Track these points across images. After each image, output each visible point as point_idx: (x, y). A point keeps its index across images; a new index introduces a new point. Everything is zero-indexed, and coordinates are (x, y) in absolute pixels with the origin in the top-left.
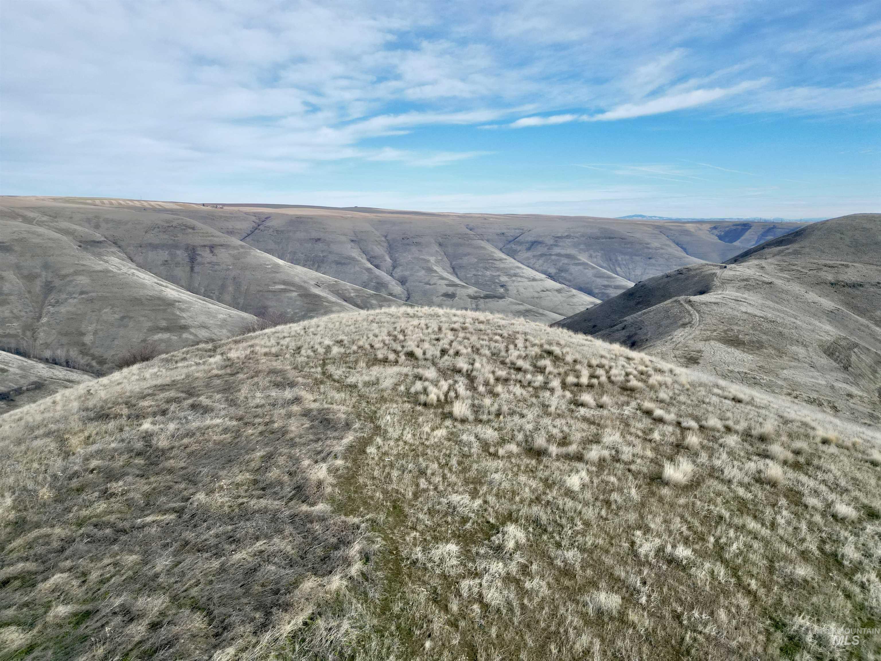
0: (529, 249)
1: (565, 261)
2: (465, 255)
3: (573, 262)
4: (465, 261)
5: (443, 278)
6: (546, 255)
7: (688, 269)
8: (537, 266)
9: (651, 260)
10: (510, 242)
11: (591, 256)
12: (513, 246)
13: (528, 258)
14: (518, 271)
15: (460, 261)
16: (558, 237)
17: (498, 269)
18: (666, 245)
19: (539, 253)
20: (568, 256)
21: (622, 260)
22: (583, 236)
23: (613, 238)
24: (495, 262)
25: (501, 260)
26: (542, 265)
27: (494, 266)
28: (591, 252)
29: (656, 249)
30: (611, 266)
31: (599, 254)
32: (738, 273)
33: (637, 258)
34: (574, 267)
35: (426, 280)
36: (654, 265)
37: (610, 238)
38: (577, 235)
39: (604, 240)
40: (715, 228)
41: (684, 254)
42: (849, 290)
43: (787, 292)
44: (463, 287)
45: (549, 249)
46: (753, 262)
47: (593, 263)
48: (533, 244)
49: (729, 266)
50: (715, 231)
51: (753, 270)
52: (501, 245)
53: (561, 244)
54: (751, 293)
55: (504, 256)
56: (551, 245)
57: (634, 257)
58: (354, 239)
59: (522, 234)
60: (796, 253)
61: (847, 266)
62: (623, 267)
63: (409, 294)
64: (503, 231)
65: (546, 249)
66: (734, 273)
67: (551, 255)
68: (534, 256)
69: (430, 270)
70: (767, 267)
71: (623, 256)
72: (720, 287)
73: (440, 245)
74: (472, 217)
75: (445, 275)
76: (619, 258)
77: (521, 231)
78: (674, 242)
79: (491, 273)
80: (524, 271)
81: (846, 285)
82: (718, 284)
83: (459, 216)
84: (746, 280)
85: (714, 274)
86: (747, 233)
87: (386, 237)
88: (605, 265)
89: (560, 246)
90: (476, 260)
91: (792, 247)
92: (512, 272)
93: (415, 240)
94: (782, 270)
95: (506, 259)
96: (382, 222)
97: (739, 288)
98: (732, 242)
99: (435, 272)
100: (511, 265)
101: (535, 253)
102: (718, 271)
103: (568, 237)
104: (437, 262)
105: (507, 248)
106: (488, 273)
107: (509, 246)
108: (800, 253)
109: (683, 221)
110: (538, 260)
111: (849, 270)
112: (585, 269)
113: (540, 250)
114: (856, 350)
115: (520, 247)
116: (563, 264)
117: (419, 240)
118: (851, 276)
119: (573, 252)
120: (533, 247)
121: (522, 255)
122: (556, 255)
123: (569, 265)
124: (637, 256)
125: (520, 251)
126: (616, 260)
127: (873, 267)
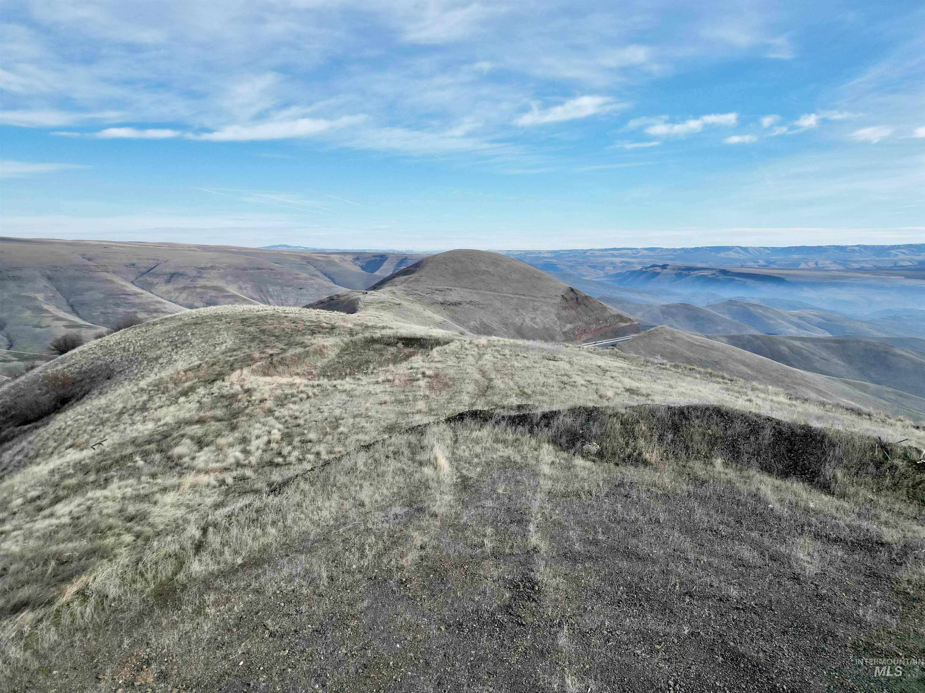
0: (168, 281)
1: (213, 293)
2: (87, 290)
4: (87, 296)
5: (59, 319)
6: (189, 288)
7: (338, 296)
8: (180, 300)
9: (302, 290)
10: (143, 274)
11: (240, 288)
12: (148, 278)
13: (168, 292)
14: (158, 306)
15: (79, 298)
16: (202, 268)
17: (133, 305)
18: (315, 276)
19: (181, 286)
20: (215, 288)
21: (274, 291)
22: (229, 266)
23: (261, 269)
24: (128, 297)
25: (135, 294)
26: (186, 299)
27: (127, 301)
28: (240, 283)
29: (306, 279)
30: (263, 297)
31: (249, 285)
32: (376, 297)
33: (290, 289)
34: (222, 299)
35: (35, 322)
36: (305, 295)
37: (258, 269)
38: (222, 266)
39: (252, 271)
40: (357, 259)
41: (334, 285)
42: (453, 308)
43: (411, 310)
44: (89, 327)
45: (192, 281)
46: (387, 288)
47: (243, 295)
48: (172, 277)
49: (369, 292)
50: (357, 262)
51: (388, 295)
52: (133, 278)
53: (205, 275)
54: (386, 312)
55: (139, 290)
56: (195, 277)
57: (285, 288)
59: (158, 265)
60: (417, 280)
61: (451, 290)
62: (275, 298)
63: (10, 341)
64: (133, 262)
65: (189, 281)
66: (373, 297)
67: (195, 287)
68: (176, 289)
69: (39, 310)
70: (397, 292)
71: (274, 287)
72: (363, 308)
73: (49, 278)
74: (86, 245)
75: (61, 314)
76: (271, 290)
77: (156, 261)
78: (322, 272)
79: (124, 310)
80: (166, 306)
81: (451, 304)
82: (362, 306)
84: (382, 302)
85: (359, 299)
86: (385, 264)
88: (255, 297)
89: (205, 278)
90: (102, 296)
91: (414, 276)
92: (152, 307)
93: (11, 274)
94: (408, 295)
95: (142, 294)
97: (377, 308)
98: (373, 272)
99: (47, 311)
100: (150, 300)
101: (176, 286)
102: (361, 296)
103: (212, 268)
104: (48, 299)
105: (140, 281)
106: (121, 310)
107: (141, 279)
108: (419, 281)
109: (328, 251)
110: (181, 293)
111: (452, 293)
112: (236, 301)
113: (181, 283)
115: (157, 280)
116: (211, 297)
117: (17, 273)
118: (453, 297)
119: (221, 284)
120: (173, 279)
121: (160, 288)
122: (202, 287)
123: (218, 297)
124: (288, 286)
125: (157, 284)
126: (268, 292)
127: (468, 290)
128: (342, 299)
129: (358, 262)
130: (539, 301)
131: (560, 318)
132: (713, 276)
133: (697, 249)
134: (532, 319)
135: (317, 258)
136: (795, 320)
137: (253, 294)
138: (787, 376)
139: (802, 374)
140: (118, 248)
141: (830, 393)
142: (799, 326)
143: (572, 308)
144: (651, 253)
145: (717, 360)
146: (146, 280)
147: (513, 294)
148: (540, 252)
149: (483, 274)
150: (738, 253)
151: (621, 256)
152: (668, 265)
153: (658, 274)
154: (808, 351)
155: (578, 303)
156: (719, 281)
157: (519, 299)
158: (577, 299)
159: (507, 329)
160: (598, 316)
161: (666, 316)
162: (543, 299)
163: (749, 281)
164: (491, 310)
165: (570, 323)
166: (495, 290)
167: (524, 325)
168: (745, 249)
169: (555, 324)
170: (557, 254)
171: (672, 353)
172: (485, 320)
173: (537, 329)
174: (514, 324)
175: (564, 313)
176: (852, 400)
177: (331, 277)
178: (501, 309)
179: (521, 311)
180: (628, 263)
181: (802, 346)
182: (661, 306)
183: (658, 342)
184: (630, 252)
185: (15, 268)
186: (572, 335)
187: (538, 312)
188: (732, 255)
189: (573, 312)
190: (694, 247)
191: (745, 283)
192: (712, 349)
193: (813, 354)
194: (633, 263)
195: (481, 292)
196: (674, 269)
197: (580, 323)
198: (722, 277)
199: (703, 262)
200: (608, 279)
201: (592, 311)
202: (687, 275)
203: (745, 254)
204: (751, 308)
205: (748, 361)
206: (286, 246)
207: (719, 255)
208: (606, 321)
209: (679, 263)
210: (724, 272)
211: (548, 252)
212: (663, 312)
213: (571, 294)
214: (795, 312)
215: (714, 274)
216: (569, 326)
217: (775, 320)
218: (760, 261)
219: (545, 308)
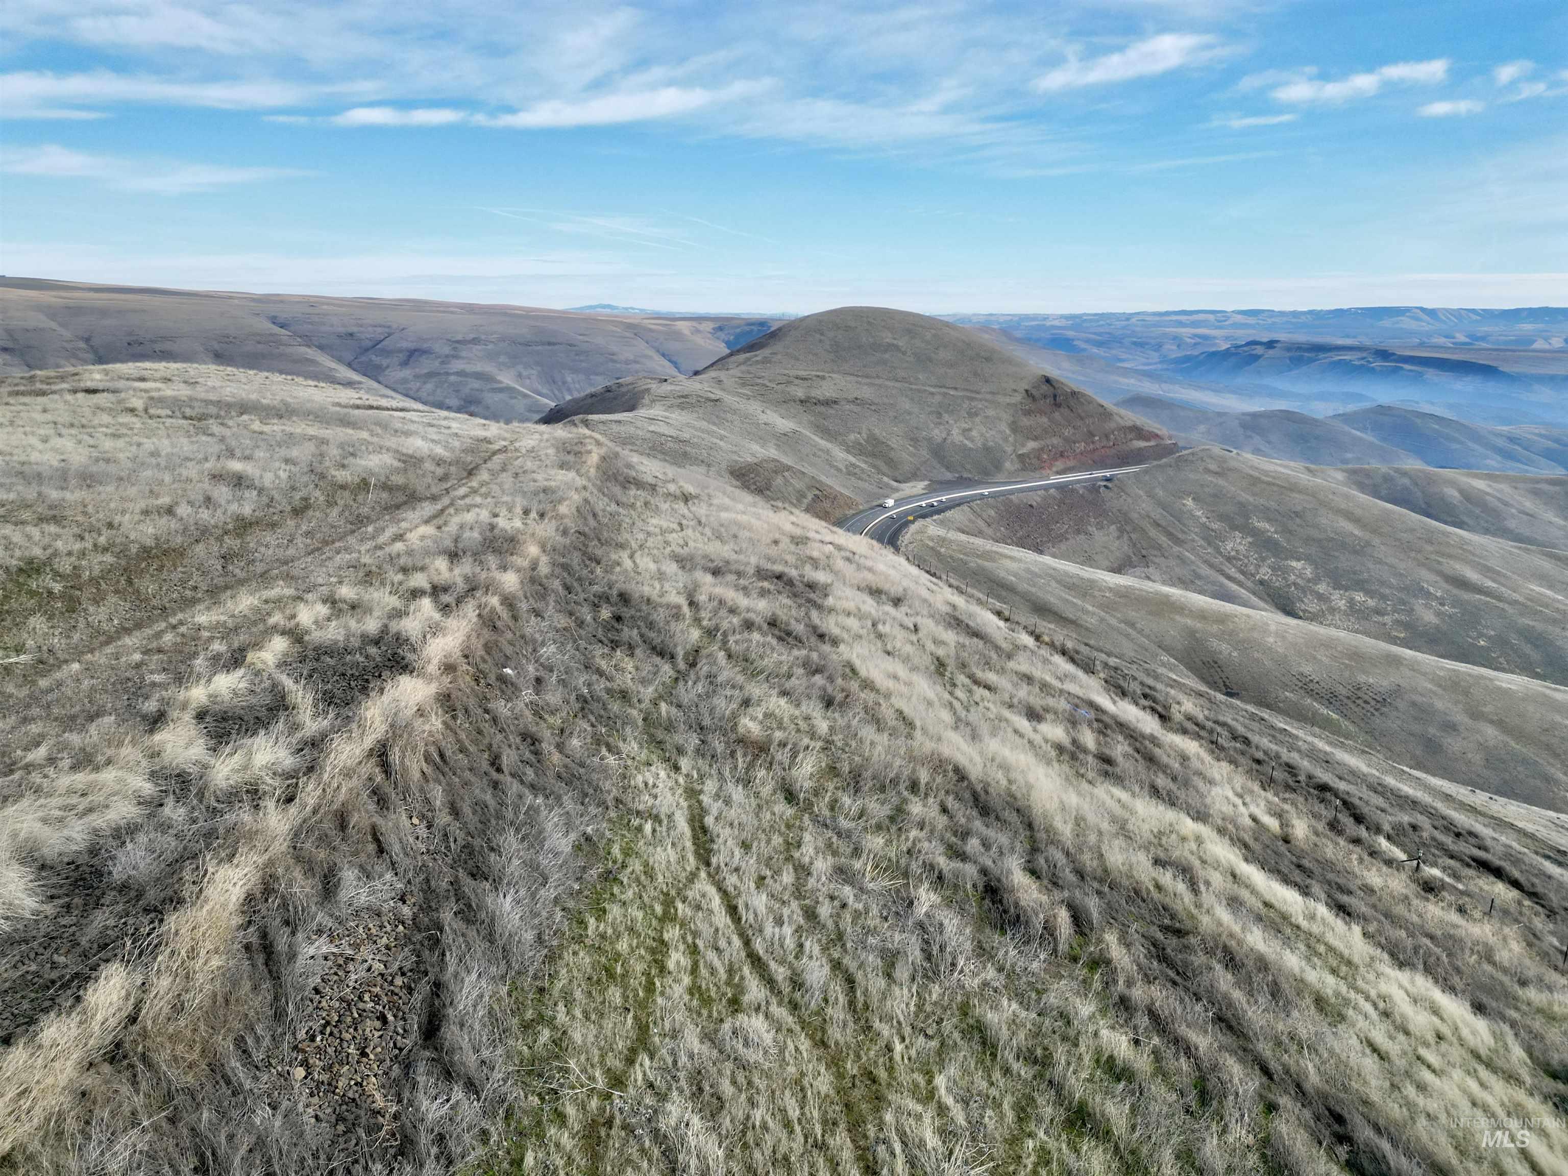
0: (405, 364)
1: (476, 384)
3: (489, 386)
6: (439, 374)
7: (619, 385)
8: (423, 394)
10: (367, 350)
11: (520, 376)
12: (374, 357)
13: (405, 381)
16: (458, 342)
18: (646, 356)
19: (426, 371)
20: (478, 376)
22: (502, 339)
23: (554, 344)
26: (433, 393)
28: (520, 368)
29: (627, 362)
30: (556, 392)
31: (534, 372)
32: (684, 388)
33: (599, 379)
34: (490, 395)
37: (549, 344)
38: (492, 338)
39: (540, 347)
40: (721, 329)
42: (822, 409)
43: (735, 412)
45: (443, 363)
46: (712, 374)
47: (522, 386)
48: (412, 355)
49: (672, 379)
50: (719, 333)
51: (705, 384)
52: (349, 356)
53: (463, 354)
54: (681, 411)
55: (360, 378)
56: (447, 356)
57: (592, 377)
58: (10, 345)
59: (389, 335)
61: (823, 378)
64: (350, 330)
65: (437, 363)
66: (678, 388)
67: (447, 374)
68: (417, 377)
70: (725, 380)
71: (574, 376)
72: (646, 405)
73: (216, 355)
74: (282, 302)
76: (569, 379)
77: (386, 330)
78: (658, 351)
81: (818, 402)
82: (648, 401)
83: (253, 300)
84: (688, 397)
85: (648, 390)
87: (87, 340)
88: (545, 391)
89: (463, 358)
91: (761, 354)
93: (158, 347)
94: (744, 385)
95: (364, 384)
96: (75, 311)
101: (417, 371)
102: (656, 386)
103: (475, 341)
105: (361, 362)
107: (363, 358)
108: (770, 362)
109: (674, 316)
110: (425, 383)
111: (824, 383)
112: (511, 398)
113: (427, 365)
114: (786, 474)
115: (388, 361)
116: (472, 389)
117: (167, 346)
118: (826, 390)
119: (487, 368)
120: (412, 360)
121: (393, 374)
122: (458, 374)
123: (482, 391)
124: (597, 374)
125: (388, 367)
126: (564, 383)
127: (853, 378)
128: (624, 389)
129: (722, 335)
130: (981, 400)
131: (1015, 427)
132: (1362, 362)
133: (1339, 313)
134: (965, 431)
135: (653, 327)
136: (1501, 443)
137: (540, 387)
138: (1430, 542)
139: (1462, 538)
140: (331, 308)
141: (1509, 574)
142: (1508, 455)
143: (1042, 412)
144: (1252, 321)
145: (1299, 508)
146: (371, 360)
147: (936, 386)
148: (1046, 318)
149: (886, 351)
150: (1417, 319)
151: (1195, 324)
152: (1277, 341)
153: (1257, 358)
154: (1499, 499)
155: (1057, 405)
156: (1372, 371)
157: (944, 395)
158: (1055, 396)
159: (915, 448)
160: (1092, 428)
161: (1249, 433)
162: (989, 397)
163: (1431, 374)
164: (891, 414)
165: (1036, 438)
166: (904, 380)
167: (949, 441)
168: (1432, 313)
169: (1006, 440)
170: (1077, 321)
171: (1215, 496)
172: (877, 431)
173: (971, 449)
174: (929, 440)
175: (1025, 421)
176: (1551, 587)
177: (674, 359)
178: (910, 413)
179: (946, 417)
180: (1205, 338)
181: (1488, 490)
182: (1244, 414)
183: (1192, 476)
184: (1211, 317)
185: (165, 338)
186: (1035, 461)
187: (977, 420)
188: (1406, 323)
189: (1044, 420)
190: (1333, 308)
191: (1421, 374)
192: (1292, 490)
193: (1506, 504)
194: (1215, 338)
195: (877, 381)
196: (1289, 349)
197: (1055, 441)
198: (1378, 364)
199: (1348, 337)
200: (1165, 366)
201: (1082, 419)
202: (1311, 361)
203: (1432, 321)
204: (1418, 421)
205: (1358, 512)
206: (609, 306)
207: (1381, 324)
208: (1107, 437)
209: (1302, 337)
210: (1384, 354)
211: (1062, 317)
212: (1244, 426)
213: (1045, 388)
214: (1504, 428)
215: (1363, 359)
216: (1032, 445)
217: (1462, 443)
218: (1457, 335)
219: (991, 412)
